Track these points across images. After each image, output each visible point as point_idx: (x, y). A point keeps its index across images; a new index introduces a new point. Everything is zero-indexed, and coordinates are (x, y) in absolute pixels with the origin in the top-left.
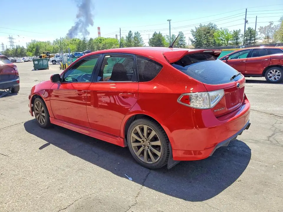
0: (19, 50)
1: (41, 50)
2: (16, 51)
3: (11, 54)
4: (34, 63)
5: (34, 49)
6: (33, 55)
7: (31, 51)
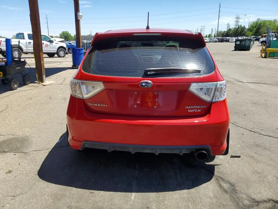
0: (240, 30)
1: (262, 29)
2: (237, 30)
3: (232, 34)
4: (236, 43)
5: (255, 29)
6: (252, 35)
7: (251, 31)
